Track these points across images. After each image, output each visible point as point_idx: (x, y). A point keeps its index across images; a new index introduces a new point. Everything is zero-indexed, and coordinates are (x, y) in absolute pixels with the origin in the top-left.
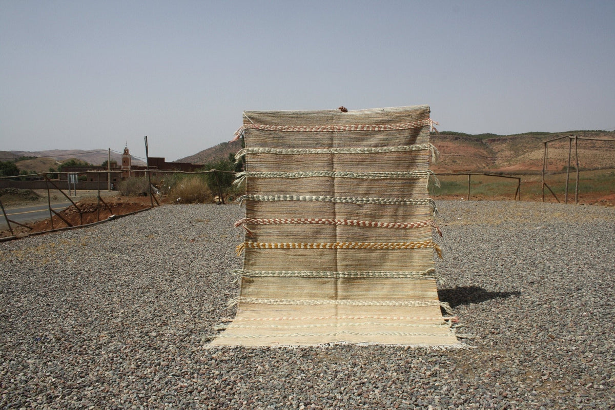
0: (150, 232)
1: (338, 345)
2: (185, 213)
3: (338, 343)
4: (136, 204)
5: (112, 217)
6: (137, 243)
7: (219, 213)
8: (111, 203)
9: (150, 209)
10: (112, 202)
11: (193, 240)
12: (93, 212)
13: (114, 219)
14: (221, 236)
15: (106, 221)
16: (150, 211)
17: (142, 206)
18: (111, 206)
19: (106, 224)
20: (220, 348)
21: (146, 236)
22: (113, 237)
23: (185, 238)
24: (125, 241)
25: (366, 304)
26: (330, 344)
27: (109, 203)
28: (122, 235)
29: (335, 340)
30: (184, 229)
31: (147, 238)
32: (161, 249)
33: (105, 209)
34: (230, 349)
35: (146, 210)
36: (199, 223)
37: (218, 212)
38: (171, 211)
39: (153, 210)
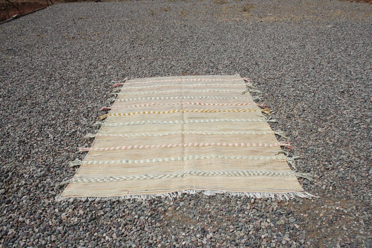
0: (42, 31)
1: (186, 194)
2: (71, 11)
3: (185, 192)
4: (36, 3)
5: (14, 16)
6: (29, 43)
7: (96, 11)
8: (17, 3)
9: (46, 8)
10: (17, 1)
11: (73, 38)
12: (4, 10)
13: (16, 18)
14: (95, 33)
15: (10, 20)
16: (45, 10)
17: (41, 4)
18: (18, 5)
19: (10, 23)
20: (71, 200)
21: (37, 36)
22: (12, 38)
23: (67, 36)
24: (20, 41)
25: (209, 133)
26: (178, 192)
27: (15, 2)
28: (19, 35)
29: (182, 187)
30: (68, 26)
31: (38, 37)
32: (47, 49)
33: (13, 7)
34: (80, 201)
35: (42, 9)
36: (80, 20)
37: (95, 9)
38: (61, 9)
39: (48, 8)
